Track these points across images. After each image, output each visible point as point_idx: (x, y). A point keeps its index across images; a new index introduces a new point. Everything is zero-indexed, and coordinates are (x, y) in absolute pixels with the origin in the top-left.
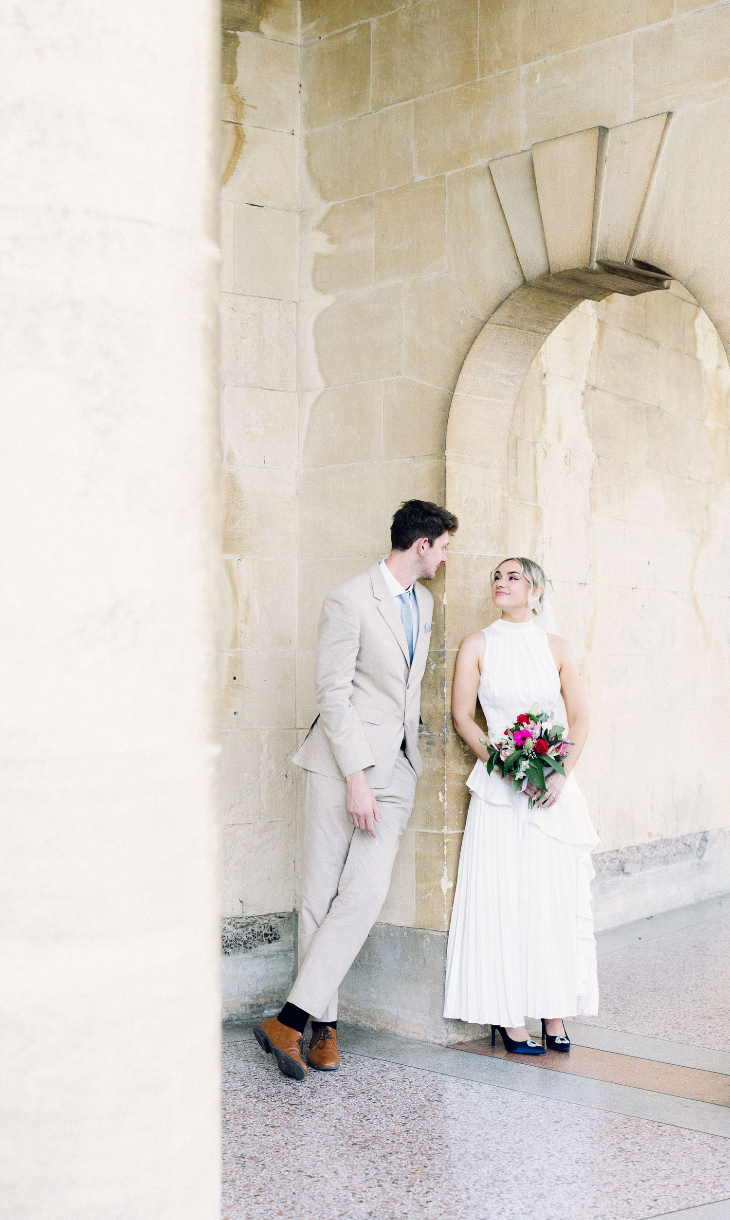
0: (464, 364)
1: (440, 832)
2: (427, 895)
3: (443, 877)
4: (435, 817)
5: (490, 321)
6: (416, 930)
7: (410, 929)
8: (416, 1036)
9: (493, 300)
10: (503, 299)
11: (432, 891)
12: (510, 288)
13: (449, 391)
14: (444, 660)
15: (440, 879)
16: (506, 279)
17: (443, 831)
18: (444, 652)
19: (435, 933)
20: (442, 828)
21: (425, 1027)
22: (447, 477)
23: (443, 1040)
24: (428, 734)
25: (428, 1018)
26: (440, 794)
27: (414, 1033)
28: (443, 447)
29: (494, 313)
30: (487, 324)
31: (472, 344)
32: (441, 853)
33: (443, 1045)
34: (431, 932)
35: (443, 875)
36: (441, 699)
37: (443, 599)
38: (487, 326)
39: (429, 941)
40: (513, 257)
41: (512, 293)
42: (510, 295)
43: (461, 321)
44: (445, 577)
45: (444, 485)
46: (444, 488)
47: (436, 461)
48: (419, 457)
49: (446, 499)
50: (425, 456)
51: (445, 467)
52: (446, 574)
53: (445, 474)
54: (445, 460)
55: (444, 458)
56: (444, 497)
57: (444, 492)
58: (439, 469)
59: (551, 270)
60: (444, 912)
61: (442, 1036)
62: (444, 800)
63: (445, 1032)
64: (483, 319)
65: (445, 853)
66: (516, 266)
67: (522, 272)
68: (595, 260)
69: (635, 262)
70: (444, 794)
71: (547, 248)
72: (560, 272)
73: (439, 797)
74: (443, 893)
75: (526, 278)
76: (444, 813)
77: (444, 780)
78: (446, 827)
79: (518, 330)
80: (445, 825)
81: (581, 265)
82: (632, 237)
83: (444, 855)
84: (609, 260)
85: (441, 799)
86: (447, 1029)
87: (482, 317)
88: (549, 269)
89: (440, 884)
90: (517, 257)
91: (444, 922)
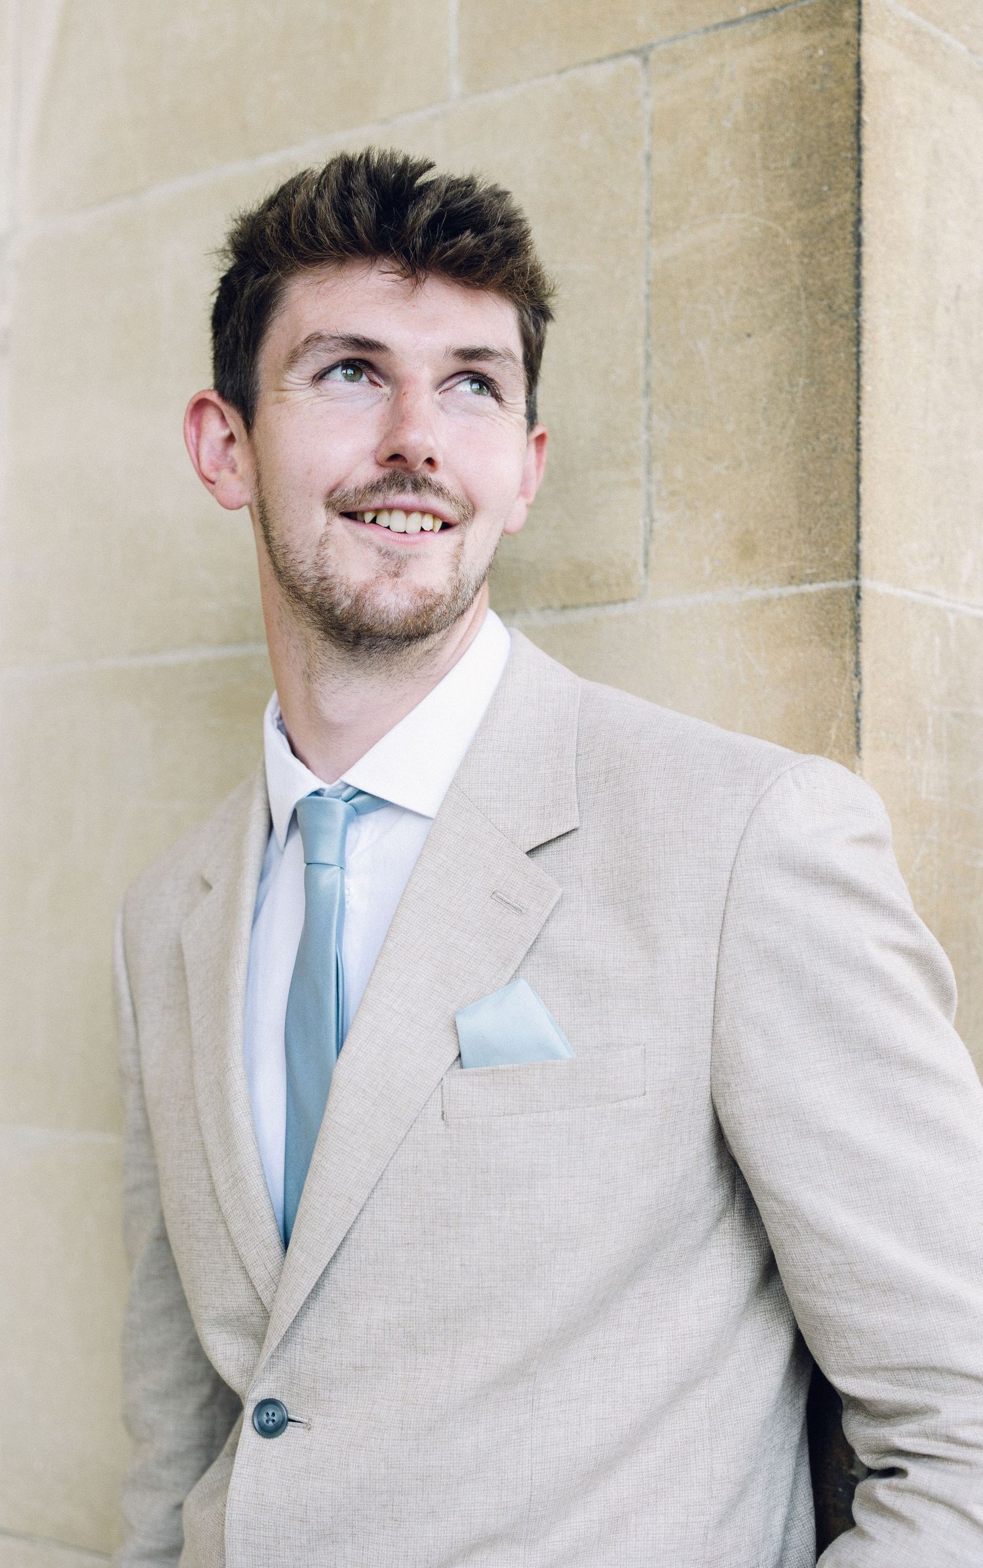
44: (858, 743)
45: (851, 180)
46: (848, 196)
47: (796, 43)
48: (679, 44)
49: (865, 260)
50: (717, 27)
51: (858, 66)
52: (866, 724)
53: (858, 113)
54: (859, 27)
55: (848, 14)
56: (844, 253)
57: (852, 218)
58: (817, 87)
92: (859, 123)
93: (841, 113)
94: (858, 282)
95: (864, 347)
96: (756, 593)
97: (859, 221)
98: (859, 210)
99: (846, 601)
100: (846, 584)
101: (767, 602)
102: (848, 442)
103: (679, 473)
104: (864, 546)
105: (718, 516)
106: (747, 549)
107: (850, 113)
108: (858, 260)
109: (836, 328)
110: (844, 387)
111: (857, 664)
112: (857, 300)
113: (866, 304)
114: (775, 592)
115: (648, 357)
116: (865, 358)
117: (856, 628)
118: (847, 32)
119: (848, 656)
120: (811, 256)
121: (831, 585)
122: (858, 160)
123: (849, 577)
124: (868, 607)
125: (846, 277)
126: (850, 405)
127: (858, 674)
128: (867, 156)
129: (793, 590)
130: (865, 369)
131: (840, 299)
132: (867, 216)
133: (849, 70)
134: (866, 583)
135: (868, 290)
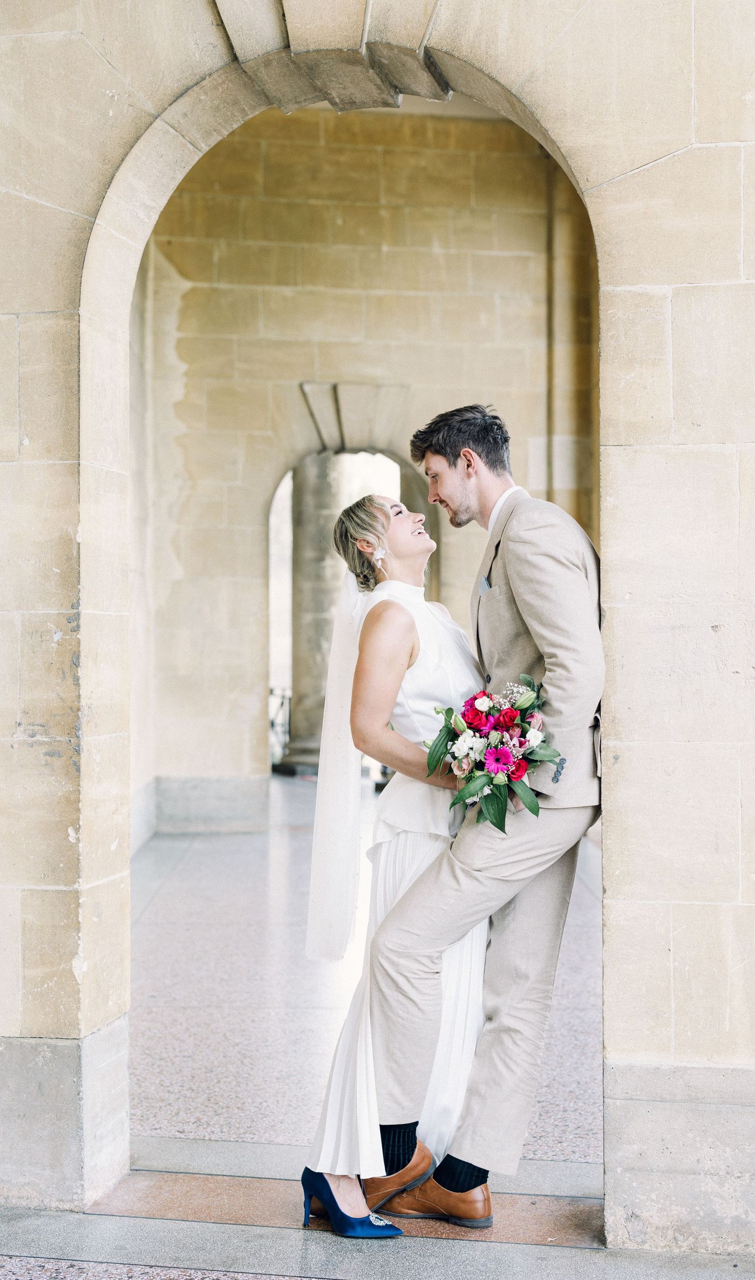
0: (115, 178)
1: (71, 888)
2: (46, 986)
3: (77, 956)
4: (61, 865)
5: (165, 116)
6: (22, 1040)
7: (10, 1040)
8: (24, 1203)
9: (172, 85)
10: (191, 84)
11: (55, 979)
12: (205, 69)
13: (86, 217)
14: (78, 626)
15: (71, 960)
16: (197, 55)
17: (76, 886)
18: (78, 614)
19: (60, 1043)
20: (74, 883)
21: (41, 1186)
22: (81, 348)
23: (76, 1203)
24: (46, 740)
25: (48, 1172)
26: (71, 831)
27: (19, 1198)
28: (74, 300)
29: (172, 103)
30: (157, 120)
31: (132, 147)
32: (72, 920)
33: (76, 1211)
34: (53, 1042)
35: (77, 954)
36: (73, 687)
37: (75, 534)
38: (158, 123)
39: (48, 1055)
40: (210, 22)
41: (207, 77)
42: (203, 79)
43: (111, 111)
44: (79, 501)
45: (77, 360)
46: (76, 364)
47: (62, 322)
48: (28, 315)
49: (81, 381)
50: (39, 313)
51: (79, 331)
52: (81, 496)
53: (79, 344)
54: (79, 322)
55: (76, 318)
56: (76, 378)
57: (77, 370)
58: (68, 334)
59: (292, 47)
60: (79, 1008)
61: (75, 1197)
62: (78, 839)
63: (79, 1191)
64: (153, 111)
65: (80, 919)
66: (213, 37)
67: (231, 47)
68: (365, 40)
69: (427, 51)
70: (77, 830)
71: (284, 15)
72: (308, 52)
73: (69, 835)
74: (76, 980)
75: (238, 55)
76: (78, 859)
77: (78, 810)
78: (80, 880)
79: (181, 138)
80: (79, 877)
81: (345, 46)
82: (430, 16)
83: (79, 923)
84: (389, 45)
85: (72, 839)
86: (82, 1186)
87: (150, 108)
88: (287, 46)
89: (71, 968)
90: (221, 24)
91: (78, 1024)
92: (79, 346)
93: (74, 343)
94: (79, 386)
95: (80, 403)
96: (51, 462)
97: (79, 371)
98: (79, 368)
99: (76, 466)
100: (76, 462)
101: (55, 464)
102: (77, 426)
103: (29, 429)
104: (80, 452)
105: (40, 441)
106: (49, 451)
107: (77, 343)
108: (79, 381)
109: (73, 397)
110: (76, 412)
111: (79, 481)
112: (79, 391)
113: (81, 392)
114: (57, 462)
115: (19, 398)
116: (80, 405)
117: (79, 473)
118: (76, 323)
119: (77, 480)
120: (66, 378)
121: (72, 462)
122: (79, 356)
123: (77, 460)
124: (81, 467)
125: (76, 385)
126: (77, 417)
127: (79, 484)
128: (81, 354)
129: (61, 462)
130: (81, 408)
131: (74, 390)
132: (81, 370)
133: (77, 332)
134: (81, 462)
135: (81, 389)
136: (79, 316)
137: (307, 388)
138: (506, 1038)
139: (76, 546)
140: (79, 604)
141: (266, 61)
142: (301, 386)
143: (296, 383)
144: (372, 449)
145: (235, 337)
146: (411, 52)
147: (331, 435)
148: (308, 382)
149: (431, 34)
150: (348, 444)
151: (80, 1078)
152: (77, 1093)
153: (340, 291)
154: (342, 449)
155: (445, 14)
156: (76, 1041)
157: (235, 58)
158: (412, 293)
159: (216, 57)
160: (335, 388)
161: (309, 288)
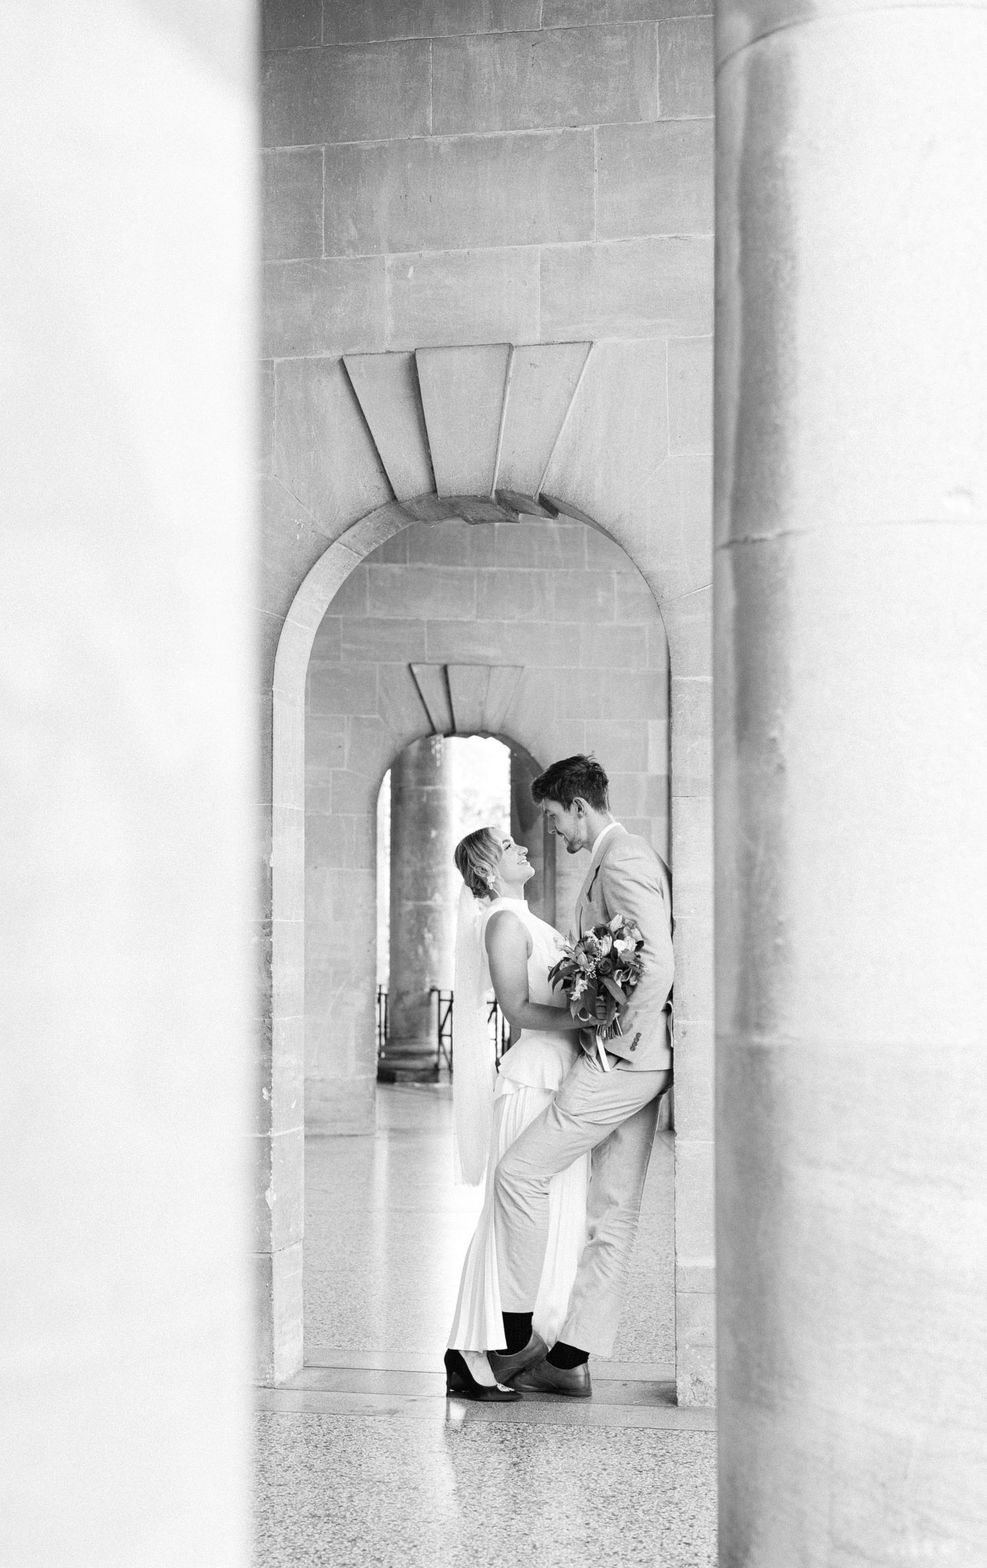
0: (301, 586)
1: (265, 1136)
3: (269, 1188)
4: (259, 1118)
5: (341, 539)
9: (345, 516)
10: (361, 515)
12: (372, 505)
13: (278, 616)
14: (271, 932)
15: (264, 1192)
16: (364, 494)
17: (269, 1134)
18: (272, 922)
20: (268, 1131)
22: (274, 717)
23: (268, 1381)
26: (266, 1091)
28: (270, 679)
29: (347, 530)
30: (335, 542)
31: (314, 563)
32: (266, 1160)
35: (269, 1186)
36: (267, 978)
37: (269, 861)
38: (335, 544)
40: (375, 470)
41: (373, 511)
42: (369, 512)
43: (298, 536)
44: (272, 835)
45: (271, 726)
46: (270, 729)
47: (259, 696)
51: (273, 704)
52: (273, 831)
54: (272, 696)
55: (270, 693)
56: (270, 740)
58: (265, 706)
59: (439, 493)
60: (270, 1229)
61: (268, 1376)
62: (270, 1097)
63: (271, 1372)
64: (330, 537)
65: (272, 1160)
66: (378, 481)
67: (391, 490)
68: (494, 489)
69: (541, 496)
70: (270, 1090)
71: (432, 468)
72: (451, 497)
73: (263, 1094)
74: (268, 1207)
75: (397, 497)
76: (270, 1113)
77: (271, 1075)
78: (272, 1129)
79: (349, 551)
80: (271, 1127)
81: (479, 493)
82: (543, 470)
83: (271, 1162)
84: (512, 492)
85: (266, 1097)
86: (273, 1367)
87: (329, 534)
88: (435, 491)
89: (265, 1197)
90: (383, 472)
91: (270, 1241)
92: (272, 715)
93: (269, 712)
94: (272, 746)
97: (272, 734)
98: (272, 732)
99: (270, 808)
100: (270, 804)
102: (270, 777)
104: (273, 797)
107: (271, 713)
108: (272, 743)
109: (267, 755)
110: (269, 766)
112: (272, 750)
113: (274, 750)
116: (273, 761)
117: (272, 813)
118: (270, 698)
119: (270, 818)
121: (267, 804)
122: (272, 722)
124: (274, 808)
125: (270, 744)
126: (271, 770)
127: (272, 821)
128: (274, 721)
129: (259, 805)
130: (273, 763)
131: (268, 749)
132: (274, 733)
133: (271, 705)
134: (274, 804)
135: (274, 748)
136: (273, 692)
137: (415, 669)
138: (602, 1251)
139: (269, 869)
140: (271, 914)
141: (419, 500)
142: (410, 666)
143: (404, 664)
144: (484, 733)
145: (341, 616)
146: (530, 498)
147: (440, 716)
148: (417, 663)
149: (544, 484)
150: (458, 727)
151: (271, 1283)
152: (269, 1295)
153: (451, 568)
154: (451, 732)
155: (554, 470)
156: (268, 1255)
157: (394, 498)
158: (527, 570)
159: (381, 497)
160: (445, 669)
161: (419, 565)
